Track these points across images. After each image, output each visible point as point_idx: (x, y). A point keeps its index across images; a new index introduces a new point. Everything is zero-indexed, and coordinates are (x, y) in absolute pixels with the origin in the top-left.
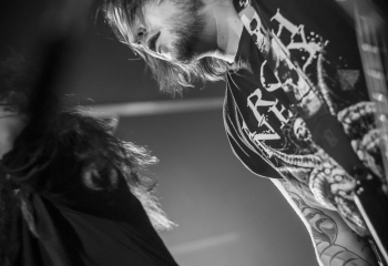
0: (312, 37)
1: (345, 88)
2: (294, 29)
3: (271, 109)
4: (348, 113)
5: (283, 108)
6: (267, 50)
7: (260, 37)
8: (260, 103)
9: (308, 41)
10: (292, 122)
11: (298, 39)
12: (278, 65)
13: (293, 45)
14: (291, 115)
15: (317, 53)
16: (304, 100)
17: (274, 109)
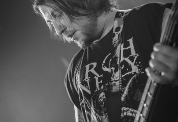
0: (138, 64)
1: (135, 99)
2: (133, 53)
3: (95, 77)
4: (128, 110)
5: (101, 82)
6: (115, 46)
7: (116, 37)
8: (93, 71)
9: (135, 64)
10: (100, 92)
11: (132, 59)
12: (114, 57)
13: (127, 60)
14: (102, 88)
15: (135, 73)
16: (114, 82)
17: (97, 79)
